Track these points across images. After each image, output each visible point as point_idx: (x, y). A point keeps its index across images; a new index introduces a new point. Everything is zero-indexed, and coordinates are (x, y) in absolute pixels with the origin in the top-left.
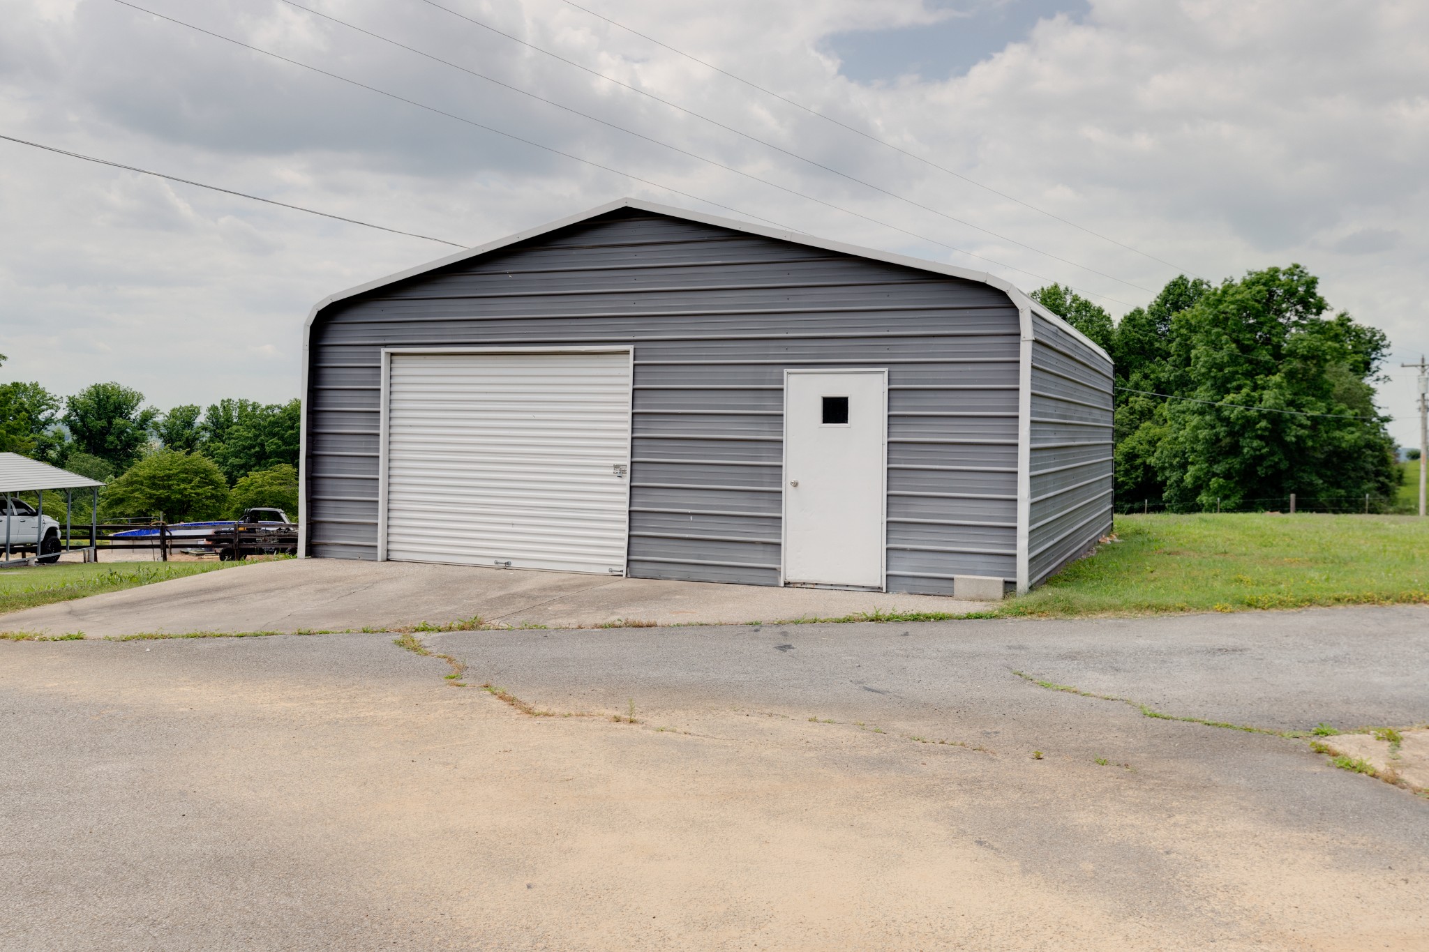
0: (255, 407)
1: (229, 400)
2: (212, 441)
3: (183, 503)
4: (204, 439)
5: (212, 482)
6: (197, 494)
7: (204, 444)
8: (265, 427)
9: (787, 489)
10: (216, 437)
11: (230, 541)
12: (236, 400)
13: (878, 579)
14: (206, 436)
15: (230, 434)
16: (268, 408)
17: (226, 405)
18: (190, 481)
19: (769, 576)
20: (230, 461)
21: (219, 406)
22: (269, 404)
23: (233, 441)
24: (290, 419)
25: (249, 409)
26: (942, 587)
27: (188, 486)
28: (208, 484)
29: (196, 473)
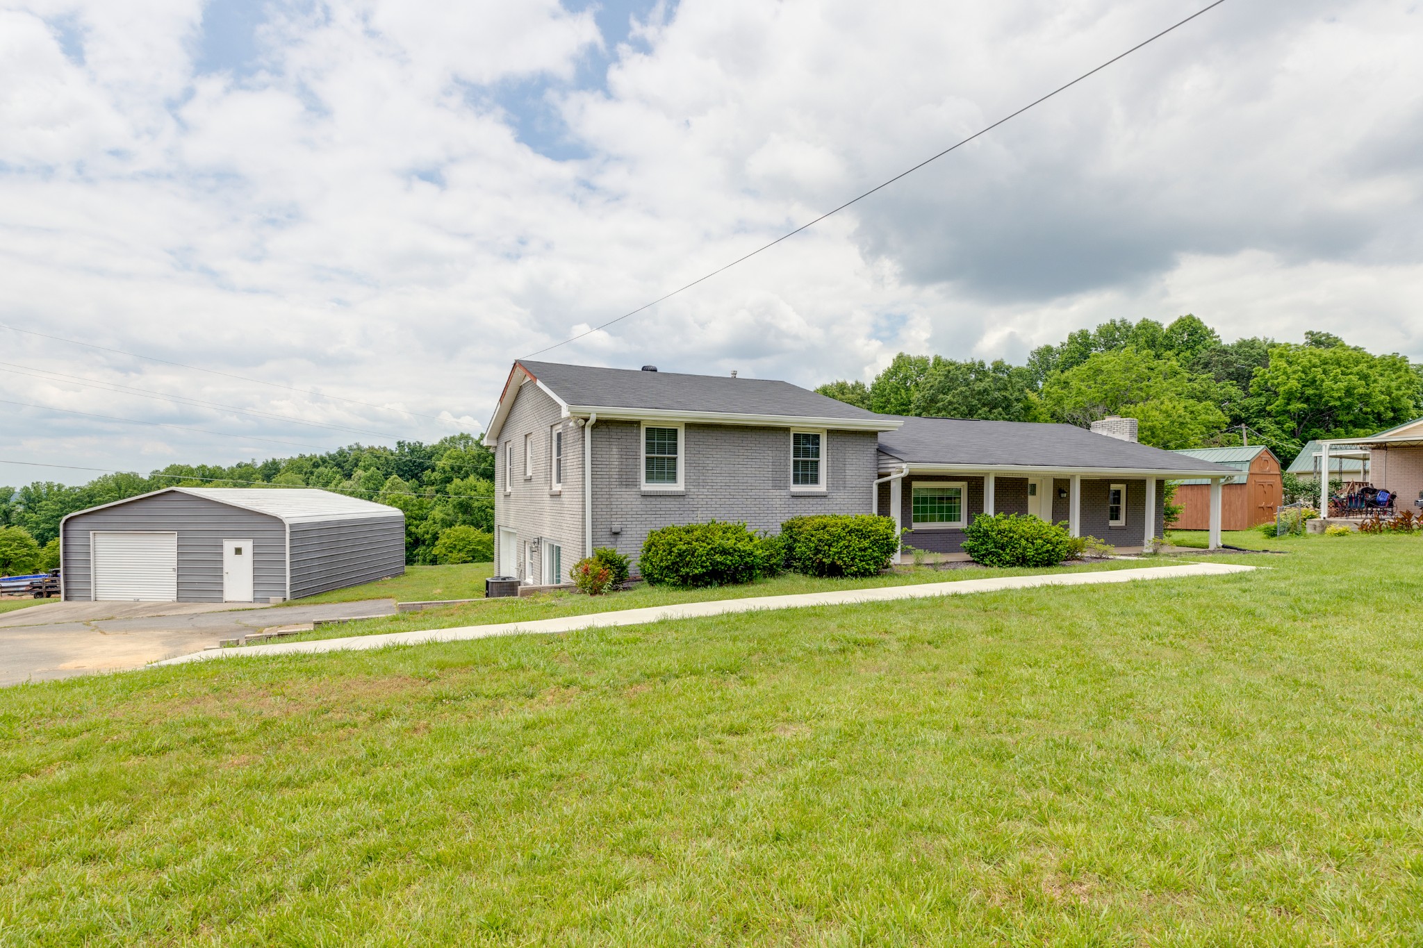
0: (60, 487)
1: (37, 483)
2: (26, 511)
3: (6, 560)
4: (19, 511)
5: (26, 546)
6: (16, 554)
7: (19, 514)
8: (69, 502)
9: (224, 574)
10: (30, 508)
11: (40, 587)
12: (44, 483)
13: (252, 600)
14: (20, 508)
15: (41, 507)
16: (70, 488)
17: (36, 486)
18: (11, 545)
19: (220, 600)
20: (42, 526)
21: (30, 487)
22: (71, 486)
23: (43, 512)
24: (88, 496)
25: (56, 488)
26: (267, 600)
27: (8, 549)
28: (24, 547)
29: (14, 540)
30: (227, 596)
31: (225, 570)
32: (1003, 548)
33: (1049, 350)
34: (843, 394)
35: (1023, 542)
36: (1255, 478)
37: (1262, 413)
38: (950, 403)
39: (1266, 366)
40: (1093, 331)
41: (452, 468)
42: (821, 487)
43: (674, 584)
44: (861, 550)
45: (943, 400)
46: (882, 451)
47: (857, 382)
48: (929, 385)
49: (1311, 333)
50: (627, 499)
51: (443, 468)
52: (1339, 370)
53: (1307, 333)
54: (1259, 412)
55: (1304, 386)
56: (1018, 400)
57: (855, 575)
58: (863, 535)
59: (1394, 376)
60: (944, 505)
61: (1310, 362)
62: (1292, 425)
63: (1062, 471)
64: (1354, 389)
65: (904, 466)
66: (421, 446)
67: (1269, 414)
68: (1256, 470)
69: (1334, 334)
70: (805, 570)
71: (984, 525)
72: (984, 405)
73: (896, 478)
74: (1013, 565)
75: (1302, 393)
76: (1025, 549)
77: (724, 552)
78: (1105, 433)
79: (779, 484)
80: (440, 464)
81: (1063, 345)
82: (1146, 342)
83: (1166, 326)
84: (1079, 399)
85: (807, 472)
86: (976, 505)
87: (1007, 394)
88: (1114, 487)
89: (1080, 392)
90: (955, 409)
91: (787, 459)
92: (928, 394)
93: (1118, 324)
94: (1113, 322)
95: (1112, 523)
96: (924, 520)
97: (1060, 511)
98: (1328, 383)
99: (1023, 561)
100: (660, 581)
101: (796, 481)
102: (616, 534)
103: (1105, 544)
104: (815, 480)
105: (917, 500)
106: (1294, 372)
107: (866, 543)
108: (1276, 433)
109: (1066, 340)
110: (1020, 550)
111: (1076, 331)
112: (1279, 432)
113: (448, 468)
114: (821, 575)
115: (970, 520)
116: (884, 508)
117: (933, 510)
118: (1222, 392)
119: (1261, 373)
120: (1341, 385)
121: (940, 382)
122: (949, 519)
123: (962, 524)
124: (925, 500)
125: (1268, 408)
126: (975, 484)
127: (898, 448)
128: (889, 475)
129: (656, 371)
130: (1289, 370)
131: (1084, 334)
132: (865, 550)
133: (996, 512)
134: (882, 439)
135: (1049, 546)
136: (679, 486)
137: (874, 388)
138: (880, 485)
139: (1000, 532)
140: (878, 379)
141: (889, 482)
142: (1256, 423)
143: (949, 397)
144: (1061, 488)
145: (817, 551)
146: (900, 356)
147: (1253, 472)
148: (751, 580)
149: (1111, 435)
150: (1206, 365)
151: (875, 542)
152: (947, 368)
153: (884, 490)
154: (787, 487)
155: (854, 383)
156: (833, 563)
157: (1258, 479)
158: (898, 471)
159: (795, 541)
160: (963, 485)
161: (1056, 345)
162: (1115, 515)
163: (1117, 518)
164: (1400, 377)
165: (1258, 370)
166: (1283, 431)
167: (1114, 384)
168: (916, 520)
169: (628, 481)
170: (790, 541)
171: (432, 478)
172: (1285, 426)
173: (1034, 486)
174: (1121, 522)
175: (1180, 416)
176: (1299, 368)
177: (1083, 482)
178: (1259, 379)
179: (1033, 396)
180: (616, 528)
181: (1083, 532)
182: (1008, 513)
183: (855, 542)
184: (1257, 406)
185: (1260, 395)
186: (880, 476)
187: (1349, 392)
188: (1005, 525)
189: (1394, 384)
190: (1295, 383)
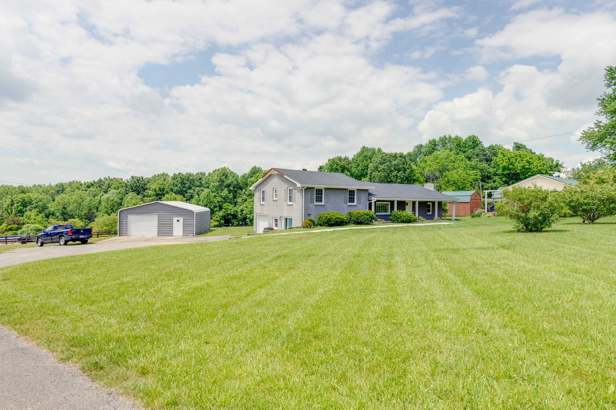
9: (173, 228)
13: (182, 235)
19: (172, 236)
26: (188, 236)
30: (174, 235)
31: (174, 226)
32: (399, 218)
33: (421, 146)
34: (340, 161)
35: (403, 217)
36: (472, 200)
37: (495, 174)
38: (383, 169)
39: (497, 157)
40: (437, 139)
41: (160, 189)
42: (355, 204)
43: (327, 226)
44: (367, 218)
45: (380, 167)
46: (370, 194)
47: (346, 157)
48: (375, 161)
49: (515, 143)
50: (311, 206)
51: (155, 189)
52: (520, 159)
53: (514, 143)
54: (494, 174)
55: (509, 164)
56: (408, 168)
57: (366, 224)
58: (368, 215)
59: (539, 162)
60: (385, 209)
61: (511, 156)
62: (504, 179)
63: (414, 200)
64: (525, 166)
65: (375, 198)
66: (142, 178)
67: (498, 175)
68: (473, 198)
69: (523, 144)
70: (354, 223)
71: (394, 213)
72: (396, 170)
73: (373, 202)
74: (401, 223)
75: (508, 167)
76: (403, 219)
77: (338, 218)
78: (427, 188)
79: (345, 203)
80: (153, 187)
81: (426, 144)
82: (457, 145)
83: (464, 139)
84: (430, 168)
85: (352, 200)
86: (392, 208)
87: (404, 166)
88: (428, 203)
89: (430, 166)
90: (385, 171)
91: (347, 196)
92: (375, 165)
93: (447, 137)
94: (445, 136)
95: (428, 213)
96: (379, 212)
97: (414, 210)
98: (517, 164)
99: (403, 222)
100: (323, 225)
101: (349, 202)
102: (309, 215)
103: (423, 218)
104: (354, 202)
105: (377, 207)
106: (505, 159)
107: (368, 217)
108: (499, 182)
109: (428, 143)
110: (402, 219)
111: (431, 139)
112: (500, 182)
113: (157, 189)
114: (358, 224)
115: (391, 212)
116: (370, 208)
117: (381, 209)
118: (481, 166)
119: (495, 159)
120: (521, 165)
121: (380, 160)
122: (385, 212)
123: (389, 213)
124: (379, 207)
125: (497, 172)
126: (392, 203)
127: (374, 193)
128: (371, 200)
129: (306, 170)
130: (504, 159)
131: (434, 141)
132: (368, 218)
133: (397, 210)
134: (369, 191)
135: (409, 218)
136: (323, 203)
137: (353, 160)
138: (369, 203)
139: (398, 215)
140: (354, 156)
141: (371, 203)
142: (493, 178)
143: (383, 167)
144: (414, 203)
145: (357, 219)
146: (364, 147)
147: (472, 198)
148: (343, 225)
149: (429, 188)
150: (477, 155)
151: (370, 217)
152: (382, 155)
153: (370, 204)
154: (347, 203)
155: (345, 157)
156: (361, 221)
157: (473, 201)
158: (374, 199)
159: (351, 216)
160: (389, 203)
161: (424, 144)
162: (429, 211)
163: (429, 212)
164: (540, 162)
165: (494, 158)
166: (503, 181)
167: (442, 163)
168: (377, 212)
169: (312, 202)
170: (350, 217)
171: (149, 194)
172: (503, 179)
173: (407, 203)
174: (431, 213)
175: (464, 177)
176: (507, 158)
177: (419, 202)
178: (494, 161)
179: (414, 167)
180: (309, 213)
181: (419, 215)
182: (400, 210)
183: (366, 217)
184: (494, 171)
185: (494, 167)
186: (369, 201)
187: (523, 167)
188: (399, 213)
189: (539, 165)
190: (506, 163)
